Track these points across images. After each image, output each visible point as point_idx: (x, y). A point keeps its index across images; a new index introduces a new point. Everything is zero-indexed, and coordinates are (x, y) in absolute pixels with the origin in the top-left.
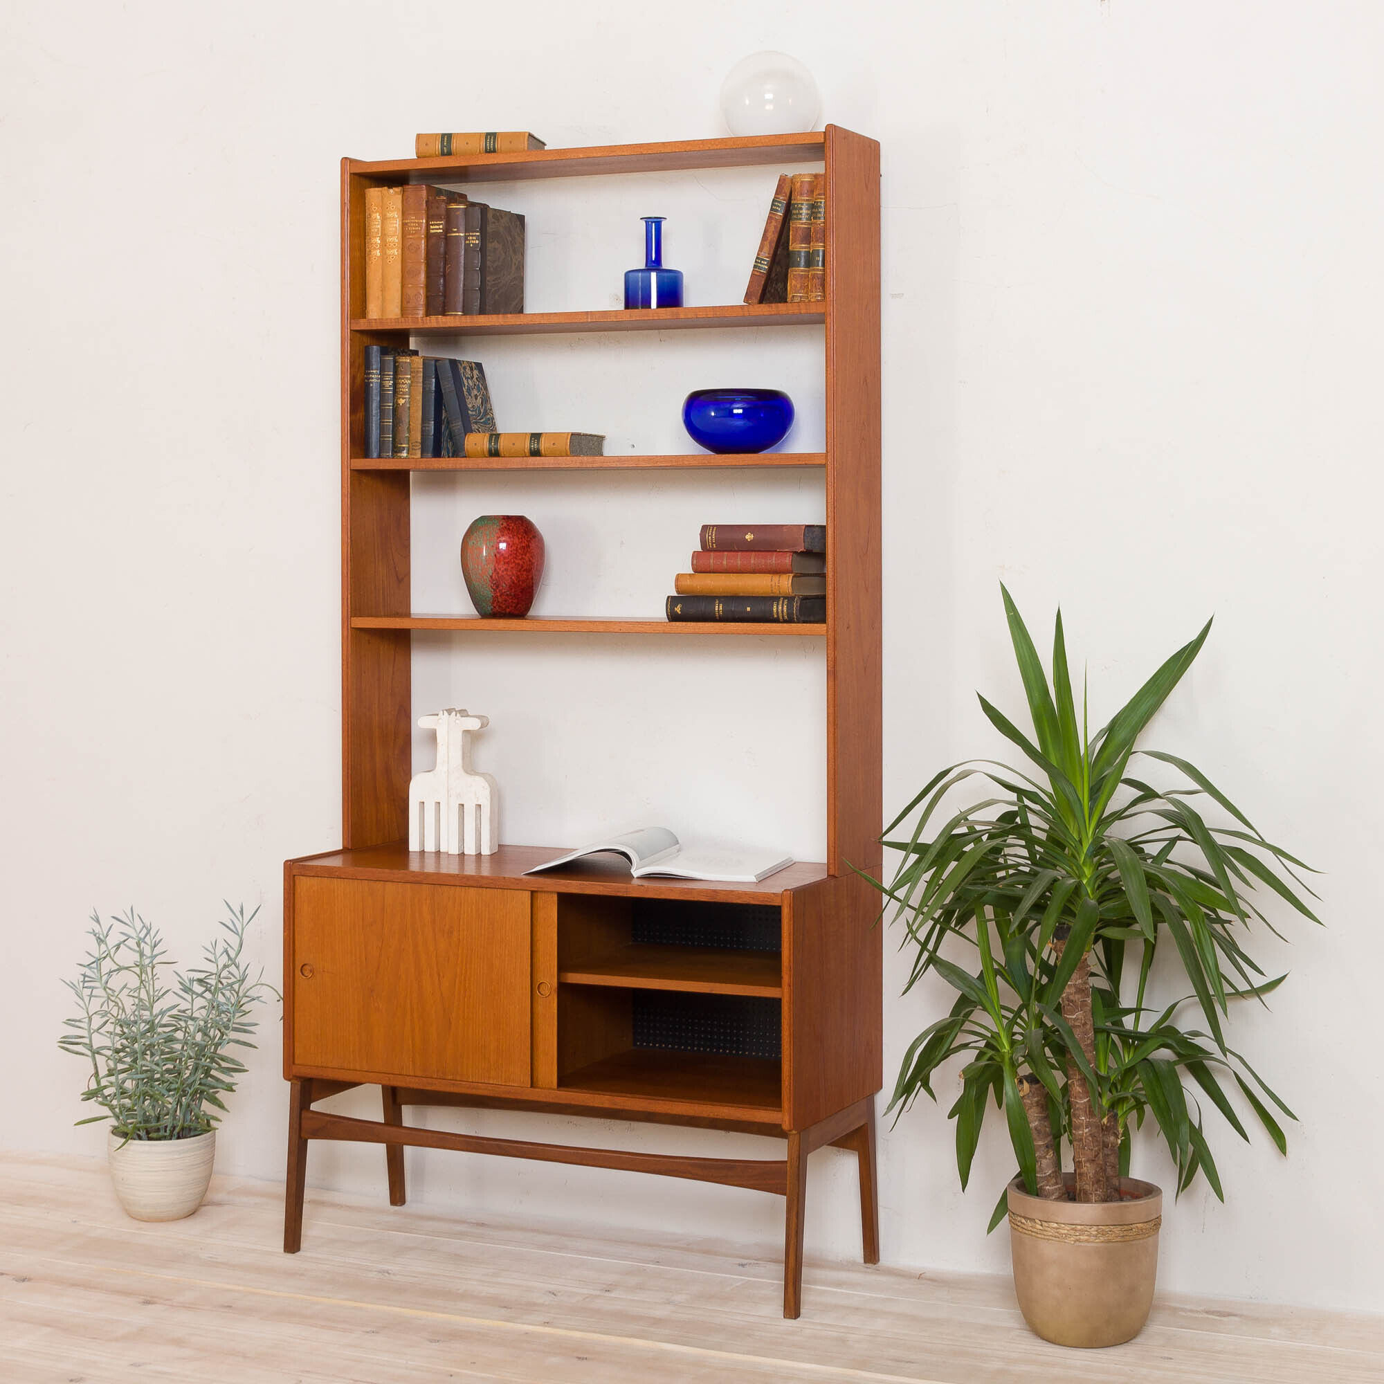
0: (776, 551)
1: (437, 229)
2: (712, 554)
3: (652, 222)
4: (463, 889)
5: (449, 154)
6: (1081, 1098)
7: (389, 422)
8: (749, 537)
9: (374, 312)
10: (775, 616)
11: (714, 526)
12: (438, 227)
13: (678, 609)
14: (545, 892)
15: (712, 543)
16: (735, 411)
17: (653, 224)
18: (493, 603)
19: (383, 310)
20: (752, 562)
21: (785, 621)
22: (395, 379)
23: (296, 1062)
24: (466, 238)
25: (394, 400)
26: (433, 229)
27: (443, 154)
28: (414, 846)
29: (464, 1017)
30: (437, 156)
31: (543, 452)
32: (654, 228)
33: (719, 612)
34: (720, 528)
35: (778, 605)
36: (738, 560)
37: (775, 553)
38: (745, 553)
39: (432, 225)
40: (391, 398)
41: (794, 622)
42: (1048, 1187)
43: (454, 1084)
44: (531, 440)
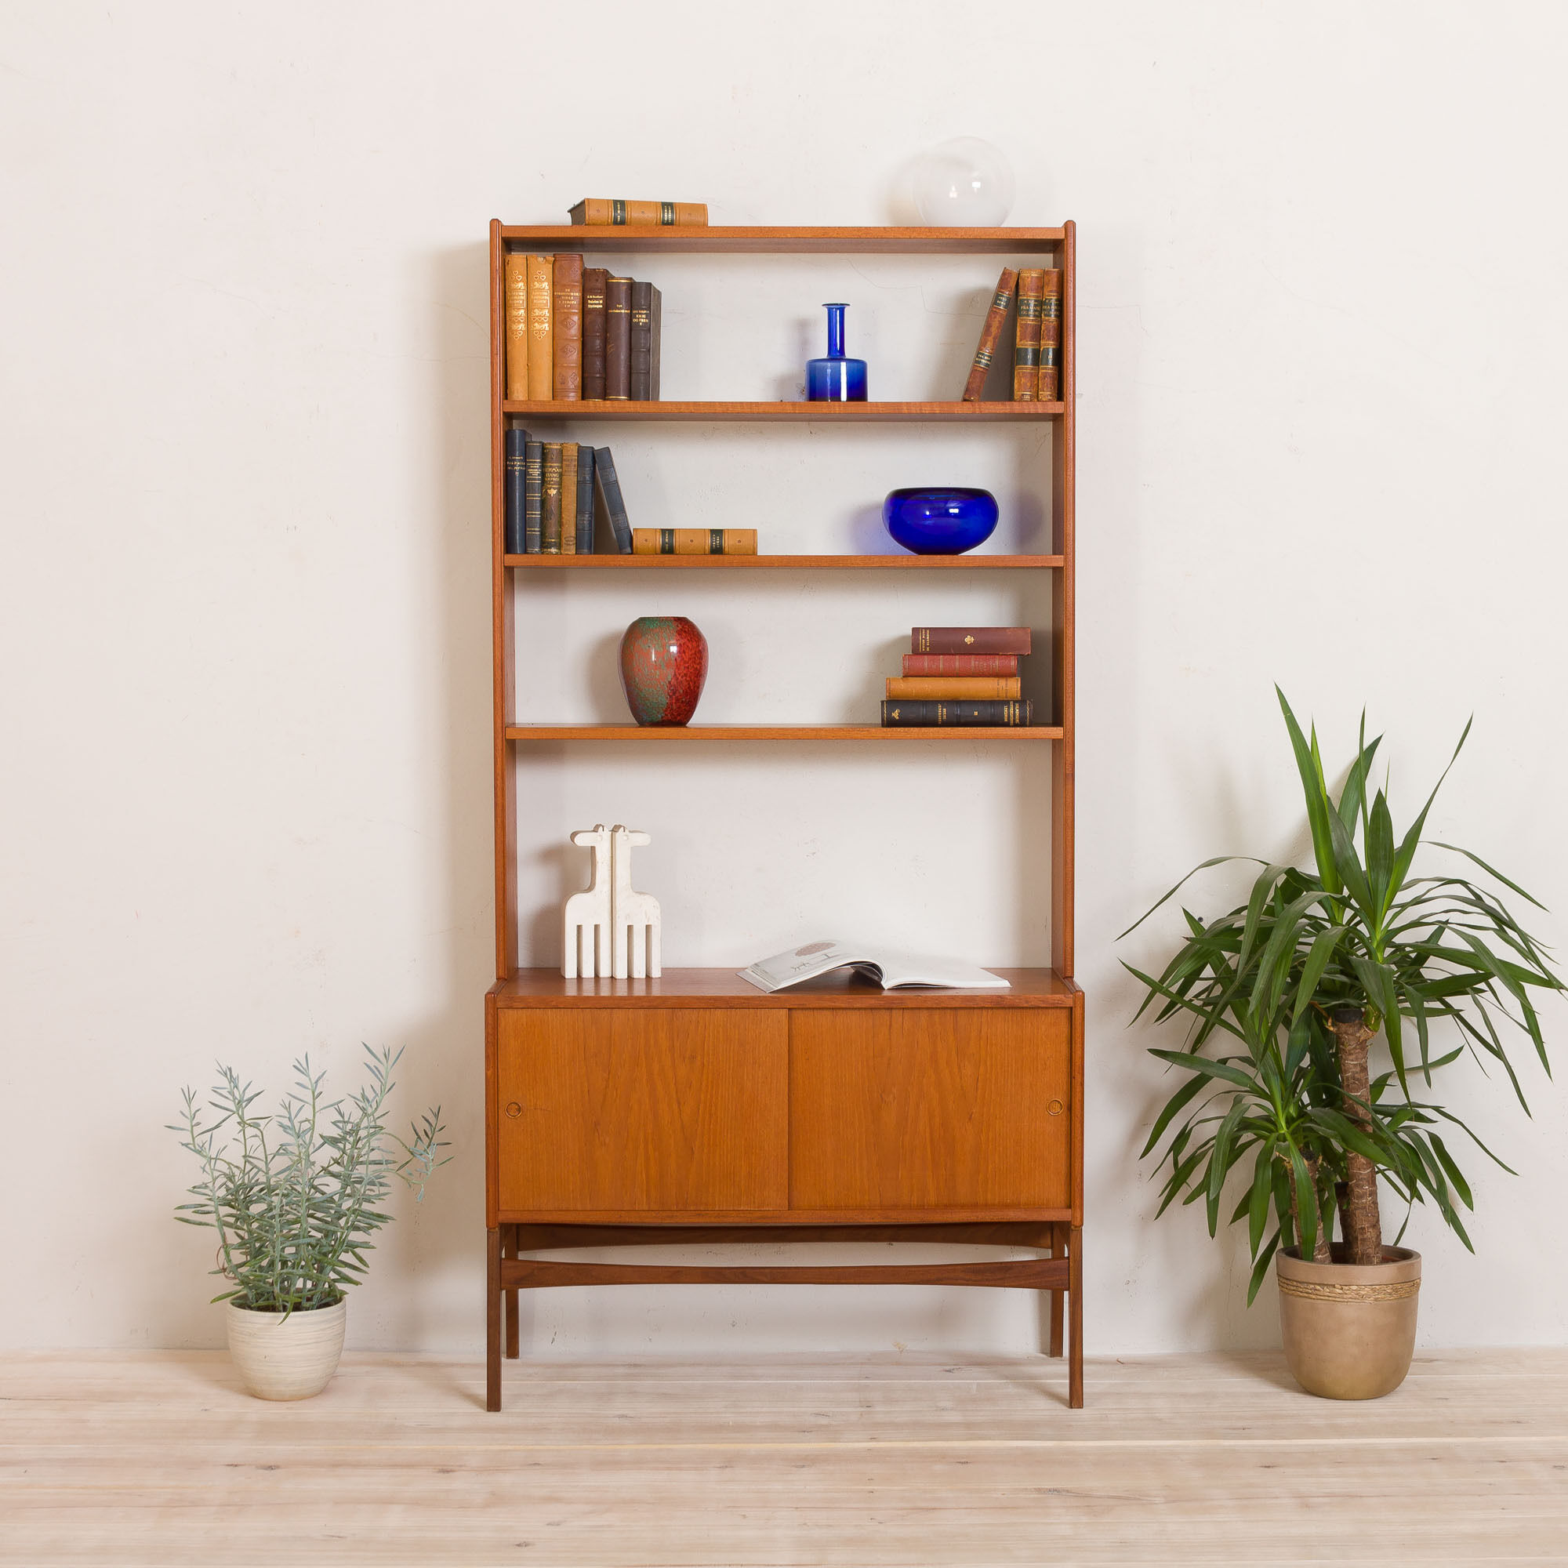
0: (998, 654)
1: (595, 304)
2: (926, 657)
3: (837, 309)
4: (708, 1011)
5: (623, 222)
6: (1365, 1169)
7: (536, 514)
8: (969, 640)
9: (519, 392)
10: (1006, 720)
11: (926, 629)
12: (597, 302)
13: (896, 715)
14: (807, 1009)
15: (926, 646)
16: (951, 511)
17: (838, 311)
18: (666, 711)
19: (530, 391)
20: (973, 664)
21: (1015, 725)
22: (543, 467)
23: (501, 1208)
24: (631, 316)
25: (542, 490)
26: (592, 304)
27: (615, 223)
28: (570, 972)
29: (709, 1144)
30: (608, 225)
31: (726, 549)
32: (836, 313)
33: (942, 717)
34: (934, 631)
35: (1009, 708)
36: (957, 662)
37: (997, 657)
38: (963, 657)
39: (591, 299)
40: (537, 488)
41: (1026, 726)
42: (1319, 1257)
43: (699, 1215)
44: (712, 537)
